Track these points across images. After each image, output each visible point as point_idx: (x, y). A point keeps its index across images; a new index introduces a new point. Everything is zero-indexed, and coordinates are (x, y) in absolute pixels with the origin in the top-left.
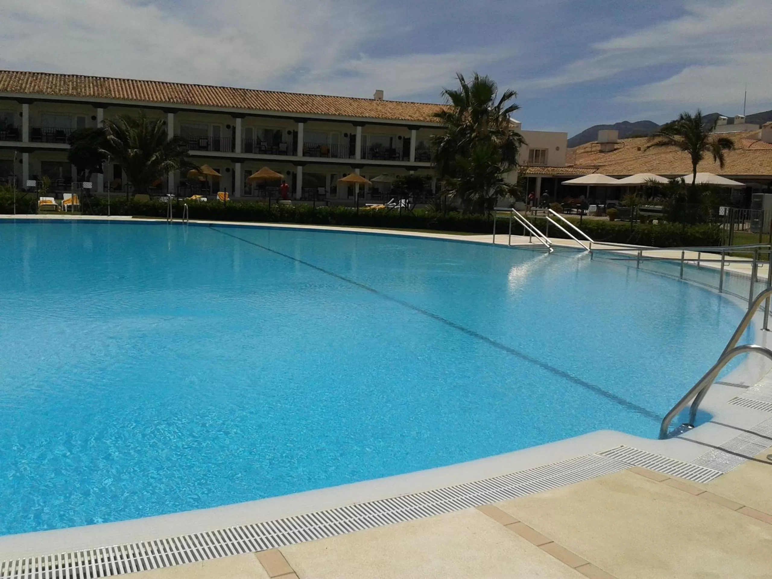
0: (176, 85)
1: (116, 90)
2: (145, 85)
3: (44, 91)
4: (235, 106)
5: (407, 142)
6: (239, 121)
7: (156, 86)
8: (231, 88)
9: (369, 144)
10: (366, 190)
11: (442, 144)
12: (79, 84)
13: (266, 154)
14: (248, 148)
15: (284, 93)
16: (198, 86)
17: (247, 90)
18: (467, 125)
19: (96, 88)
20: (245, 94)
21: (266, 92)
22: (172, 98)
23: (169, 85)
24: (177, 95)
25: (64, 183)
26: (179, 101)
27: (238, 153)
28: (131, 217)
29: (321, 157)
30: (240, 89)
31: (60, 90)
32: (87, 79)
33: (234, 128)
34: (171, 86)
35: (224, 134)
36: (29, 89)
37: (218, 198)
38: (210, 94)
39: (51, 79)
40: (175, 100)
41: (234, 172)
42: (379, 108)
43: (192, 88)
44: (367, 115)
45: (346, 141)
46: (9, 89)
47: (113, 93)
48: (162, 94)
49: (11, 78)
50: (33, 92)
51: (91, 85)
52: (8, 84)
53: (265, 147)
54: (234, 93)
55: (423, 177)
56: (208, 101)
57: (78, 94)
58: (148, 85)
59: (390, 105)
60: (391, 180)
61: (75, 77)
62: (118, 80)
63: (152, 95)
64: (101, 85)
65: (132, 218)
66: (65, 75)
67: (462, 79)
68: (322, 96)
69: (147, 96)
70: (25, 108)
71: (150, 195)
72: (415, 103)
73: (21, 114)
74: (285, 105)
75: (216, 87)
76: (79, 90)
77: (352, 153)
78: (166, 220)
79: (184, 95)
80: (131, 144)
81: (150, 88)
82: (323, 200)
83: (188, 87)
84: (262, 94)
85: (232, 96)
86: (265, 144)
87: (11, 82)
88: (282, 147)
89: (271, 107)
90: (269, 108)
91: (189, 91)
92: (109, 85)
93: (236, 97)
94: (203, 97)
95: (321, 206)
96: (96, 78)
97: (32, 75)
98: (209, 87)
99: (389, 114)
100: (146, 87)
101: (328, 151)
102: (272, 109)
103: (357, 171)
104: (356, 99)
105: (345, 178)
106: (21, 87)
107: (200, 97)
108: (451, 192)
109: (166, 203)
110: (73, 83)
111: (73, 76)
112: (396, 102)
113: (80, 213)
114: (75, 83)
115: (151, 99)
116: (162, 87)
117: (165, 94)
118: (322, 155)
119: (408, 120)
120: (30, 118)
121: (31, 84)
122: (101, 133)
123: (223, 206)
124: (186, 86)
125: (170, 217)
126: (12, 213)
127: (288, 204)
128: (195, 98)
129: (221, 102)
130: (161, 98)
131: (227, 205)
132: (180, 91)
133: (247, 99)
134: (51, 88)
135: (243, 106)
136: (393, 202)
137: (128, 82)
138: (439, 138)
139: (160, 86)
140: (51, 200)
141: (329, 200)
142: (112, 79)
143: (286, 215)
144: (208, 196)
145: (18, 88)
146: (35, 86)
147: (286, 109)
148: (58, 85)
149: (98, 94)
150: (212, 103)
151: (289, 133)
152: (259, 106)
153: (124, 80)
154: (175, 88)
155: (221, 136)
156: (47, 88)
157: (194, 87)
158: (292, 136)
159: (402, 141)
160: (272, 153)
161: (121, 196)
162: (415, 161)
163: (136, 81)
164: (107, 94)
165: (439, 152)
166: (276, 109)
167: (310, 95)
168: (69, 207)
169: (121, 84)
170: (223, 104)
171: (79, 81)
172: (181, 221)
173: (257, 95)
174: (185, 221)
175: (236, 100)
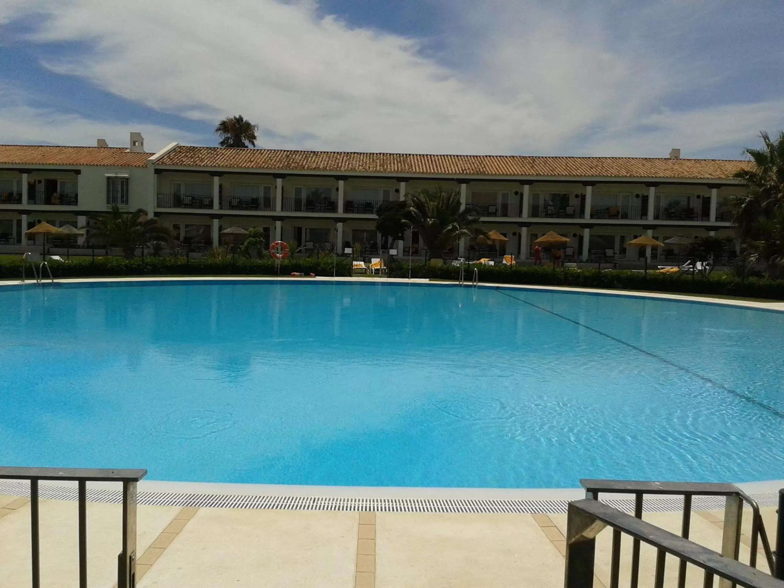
0: (469, 157)
1: (417, 165)
2: (441, 158)
3: (357, 168)
4: (524, 174)
5: (707, 202)
6: (526, 188)
7: (451, 159)
8: (520, 157)
9: (664, 204)
10: (659, 252)
11: (743, 206)
12: (385, 162)
13: (552, 217)
14: (534, 212)
15: (573, 157)
16: (490, 156)
17: (536, 157)
18: (771, 186)
19: (399, 164)
20: (534, 161)
21: (555, 158)
22: (465, 169)
23: (463, 157)
24: (470, 167)
25: (371, 248)
26: (472, 172)
27: (525, 218)
28: (428, 280)
29: (609, 218)
30: (529, 157)
31: (369, 167)
32: (392, 156)
33: (522, 195)
34: (464, 158)
35: (512, 200)
36: (344, 167)
37: (504, 262)
38: (501, 164)
39: (362, 158)
40: (468, 172)
41: (520, 236)
42: (676, 167)
43: (484, 158)
44: (662, 175)
45: (638, 203)
46: (328, 168)
47: (414, 168)
48: (456, 167)
49: (329, 158)
50: (347, 170)
51: (396, 161)
52: (327, 164)
53: (552, 211)
54: (523, 161)
55: (722, 240)
56: (498, 171)
57: (385, 170)
58: (444, 158)
59: (688, 164)
60: (686, 242)
61: (382, 154)
62: (418, 156)
63: (447, 168)
64: (404, 161)
65: (430, 280)
66: (373, 154)
67: (766, 138)
68: (613, 158)
69: (443, 170)
70: (341, 183)
71: (443, 259)
72: (716, 160)
73: (337, 189)
74: (573, 169)
75: (506, 157)
76: (385, 167)
77: (644, 213)
78: (458, 283)
79: (476, 166)
80: (429, 215)
81: (446, 162)
82: (610, 262)
83: (480, 158)
84: (550, 160)
85: (521, 164)
86: (552, 208)
87: (330, 161)
88: (569, 210)
89: (559, 172)
90: (557, 174)
91: (481, 162)
92: (411, 161)
93: (524, 165)
94: (494, 167)
95: (608, 270)
96: (400, 154)
97: (346, 155)
98: (500, 156)
99: (686, 173)
100: (442, 161)
101: (618, 212)
102: (560, 174)
103: (650, 232)
104: (649, 159)
105: (635, 240)
106: (338, 166)
107: (491, 168)
108: (753, 255)
109: (457, 267)
110: (380, 160)
111: (380, 154)
112: (695, 160)
113: (386, 276)
114: (382, 160)
115: (447, 172)
116: (457, 160)
117: (459, 166)
118: (611, 217)
119: (708, 178)
120: (345, 193)
121: (346, 162)
122: (403, 205)
123: (509, 270)
124: (479, 158)
125: (461, 280)
126: (332, 276)
127: (573, 267)
128: (486, 169)
129: (510, 170)
130: (455, 170)
131: (514, 269)
132: (473, 163)
133: (535, 166)
134: (362, 166)
135: (531, 173)
136: (689, 264)
137: (427, 157)
138: (740, 199)
139: (455, 159)
140: (361, 264)
141: (617, 262)
142: (413, 155)
143: (570, 278)
144: (495, 259)
145: (336, 167)
146: (349, 164)
147: (575, 174)
148: (368, 162)
149: (401, 169)
150: (502, 171)
151: (577, 196)
152: (547, 172)
153: (423, 155)
154: (469, 160)
155: (509, 202)
156: (359, 165)
157: (485, 158)
158: (580, 198)
159: (701, 200)
160: (558, 217)
161: (420, 260)
162: (716, 221)
163: (434, 155)
164: (409, 169)
165: (740, 214)
166: (564, 174)
167: (599, 158)
168: (376, 270)
169: (421, 160)
170: (512, 172)
171: (385, 158)
172: (471, 284)
173: (546, 161)
174: (475, 284)
175: (525, 168)
